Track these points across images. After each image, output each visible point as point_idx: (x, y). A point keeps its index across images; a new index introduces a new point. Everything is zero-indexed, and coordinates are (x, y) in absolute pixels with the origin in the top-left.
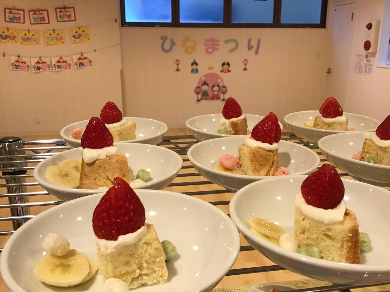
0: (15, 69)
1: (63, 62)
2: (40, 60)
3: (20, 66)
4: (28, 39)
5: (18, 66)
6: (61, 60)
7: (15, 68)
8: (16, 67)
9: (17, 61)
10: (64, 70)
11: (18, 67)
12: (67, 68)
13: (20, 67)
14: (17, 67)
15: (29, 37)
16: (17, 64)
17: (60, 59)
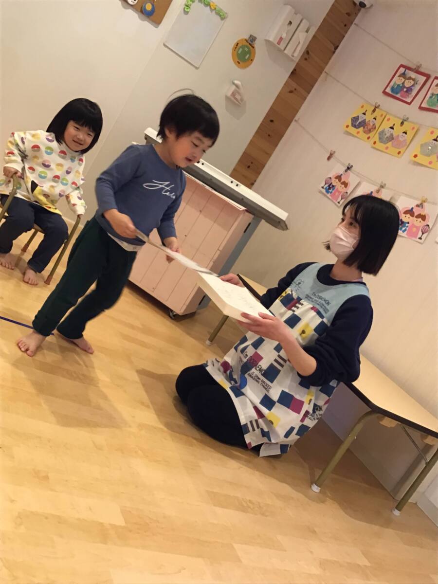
0: (324, 191)
1: (419, 216)
2: (378, 191)
3: (335, 189)
4: (391, 138)
5: (333, 186)
6: (417, 211)
7: (326, 189)
8: (328, 188)
9: (339, 178)
10: (406, 236)
11: (330, 191)
12: (415, 235)
13: (333, 191)
14: (330, 187)
15: (395, 135)
16: (335, 182)
17: (418, 206)
